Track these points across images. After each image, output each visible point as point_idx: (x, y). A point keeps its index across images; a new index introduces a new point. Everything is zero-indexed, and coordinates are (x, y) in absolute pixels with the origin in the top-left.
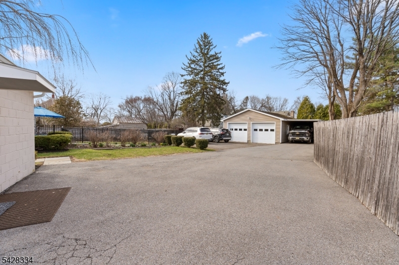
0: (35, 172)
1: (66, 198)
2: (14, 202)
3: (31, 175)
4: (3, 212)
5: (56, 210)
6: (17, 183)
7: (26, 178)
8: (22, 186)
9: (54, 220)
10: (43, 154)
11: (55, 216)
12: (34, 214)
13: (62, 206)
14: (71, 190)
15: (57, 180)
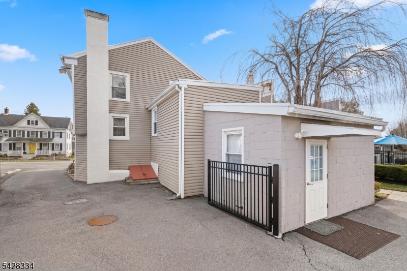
0: (373, 205)
1: (387, 245)
2: (343, 228)
3: (369, 206)
4: (333, 232)
5: (370, 252)
6: (354, 210)
7: (363, 208)
8: (357, 215)
9: (364, 260)
10: (392, 185)
11: (366, 258)
12: (352, 245)
13: (378, 251)
14: (399, 239)
15: (391, 221)
